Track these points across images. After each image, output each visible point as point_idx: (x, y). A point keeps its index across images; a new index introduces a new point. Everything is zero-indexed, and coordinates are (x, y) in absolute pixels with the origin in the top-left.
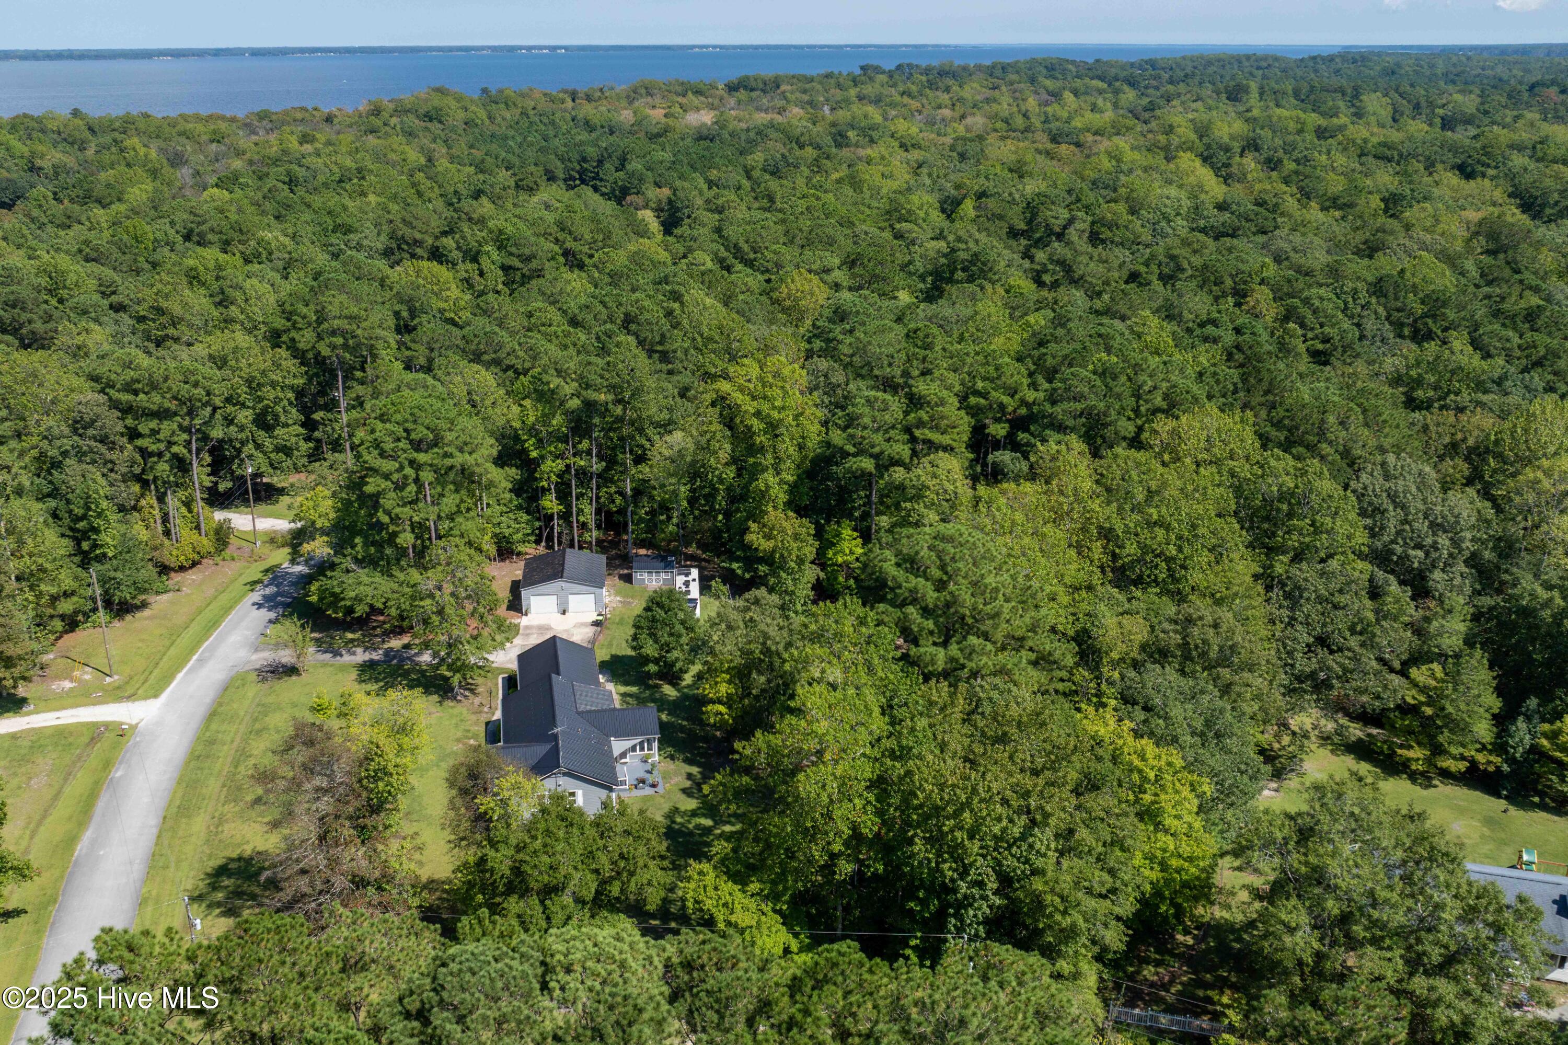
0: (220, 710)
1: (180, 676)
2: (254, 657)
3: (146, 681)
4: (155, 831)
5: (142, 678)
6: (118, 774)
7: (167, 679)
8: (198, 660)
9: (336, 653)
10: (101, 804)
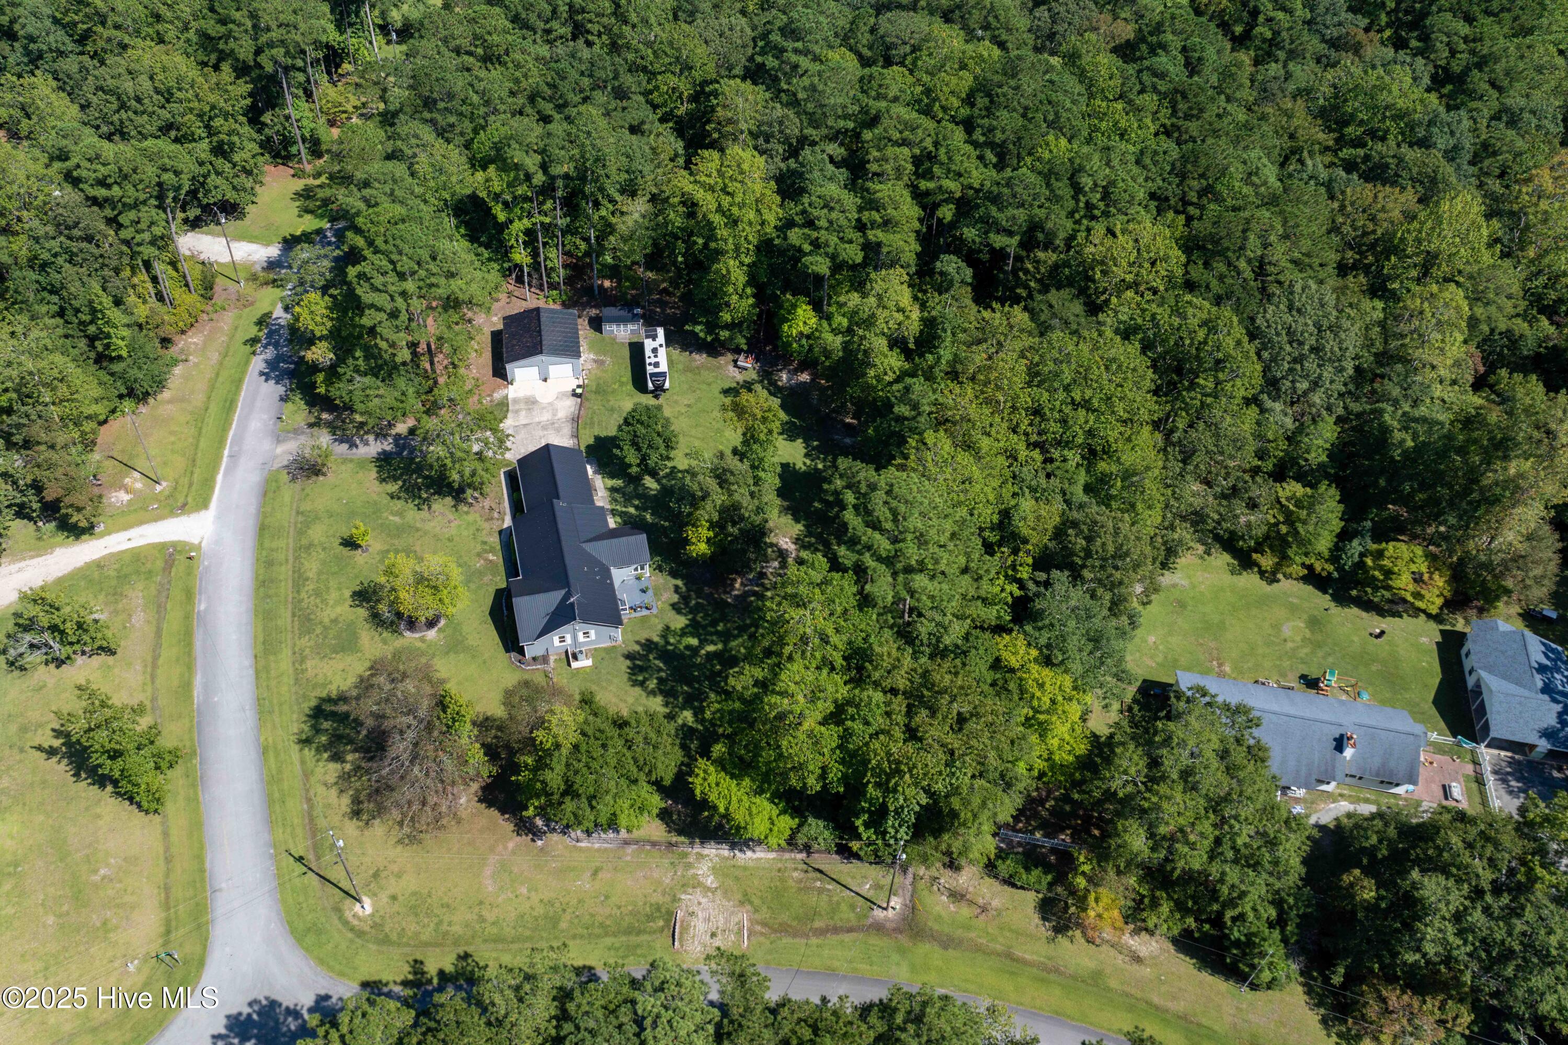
0: (267, 522)
1: (220, 478)
2: (279, 450)
3: (191, 485)
4: (251, 672)
5: (186, 480)
6: (202, 607)
7: (208, 484)
8: (230, 456)
9: (353, 445)
10: (198, 644)
